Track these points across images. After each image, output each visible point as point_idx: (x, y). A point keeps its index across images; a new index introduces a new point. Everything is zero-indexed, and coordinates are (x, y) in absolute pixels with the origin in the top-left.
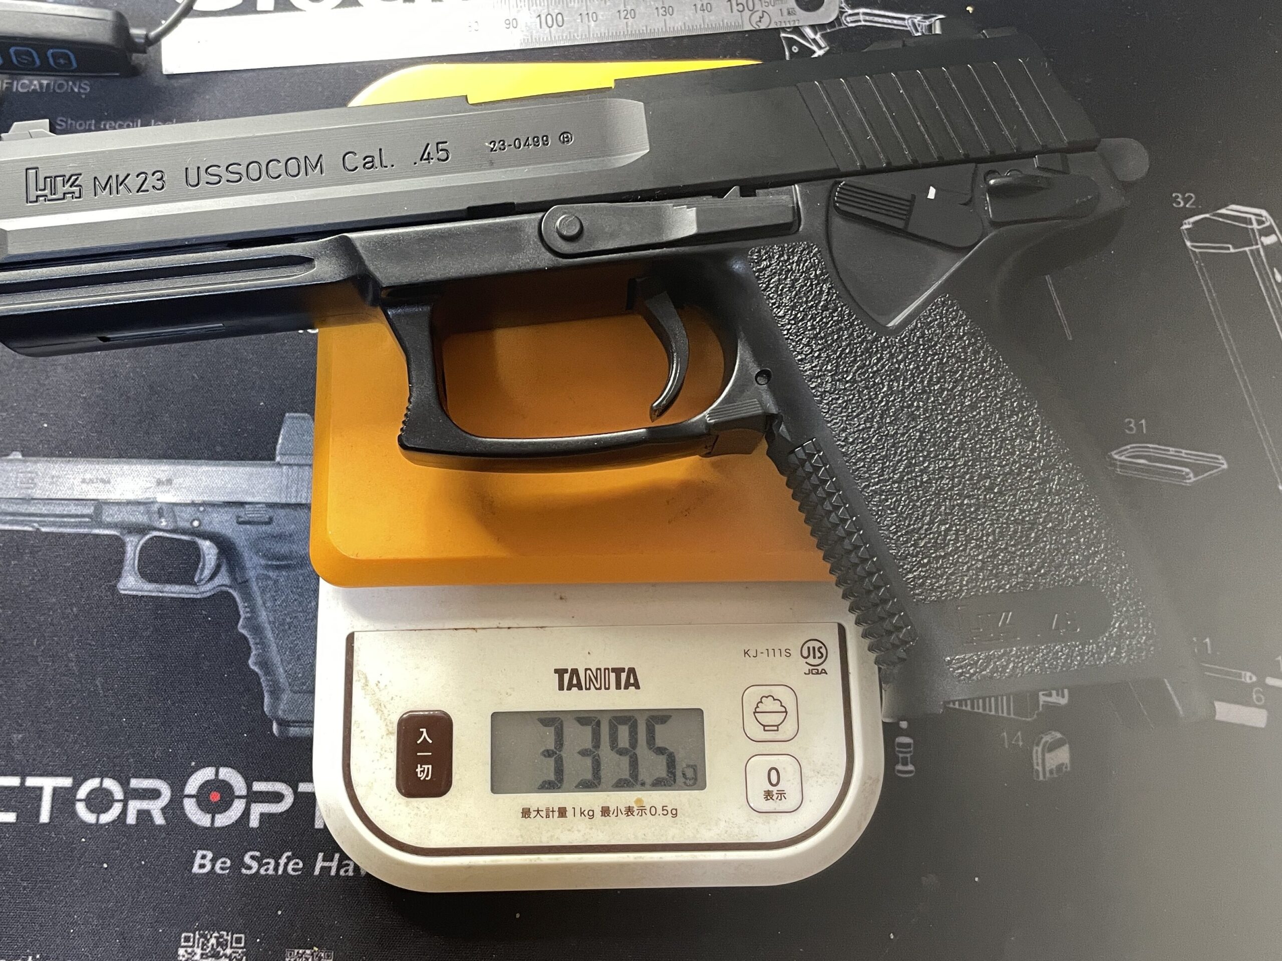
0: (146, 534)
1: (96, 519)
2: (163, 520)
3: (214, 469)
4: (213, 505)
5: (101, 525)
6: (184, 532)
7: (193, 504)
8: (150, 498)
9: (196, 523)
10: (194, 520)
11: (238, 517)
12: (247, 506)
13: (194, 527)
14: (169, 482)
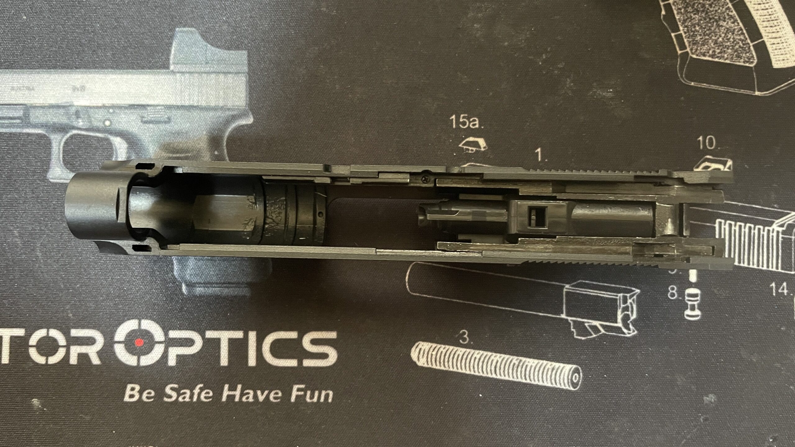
0: (67, 132)
1: (25, 120)
2: (80, 121)
3: (119, 76)
4: (120, 107)
5: (29, 125)
6: (98, 130)
7: (104, 107)
8: (68, 103)
9: (107, 123)
10: (106, 120)
11: (143, 117)
12: (148, 108)
13: (105, 126)
14: (83, 88)
